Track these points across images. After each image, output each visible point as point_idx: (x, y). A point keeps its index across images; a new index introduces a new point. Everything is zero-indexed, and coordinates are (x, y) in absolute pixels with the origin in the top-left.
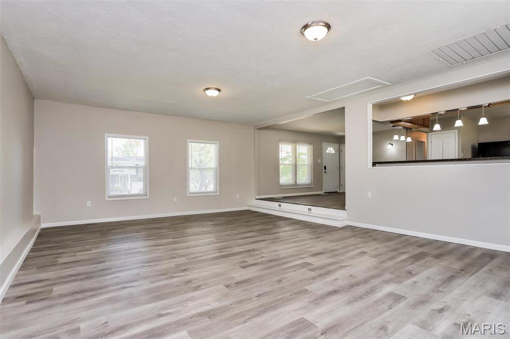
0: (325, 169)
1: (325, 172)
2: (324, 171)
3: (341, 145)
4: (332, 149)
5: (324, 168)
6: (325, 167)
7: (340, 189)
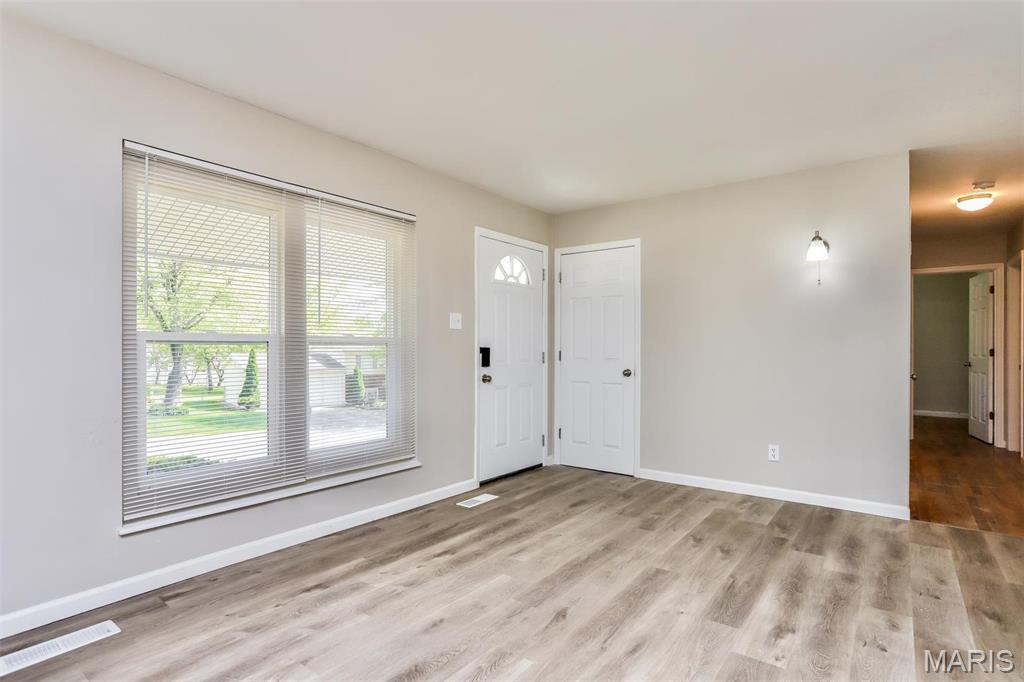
0: (486, 362)
1: (486, 379)
2: (479, 371)
3: (558, 252)
4: (518, 266)
5: (478, 357)
6: (485, 353)
7: (550, 452)
